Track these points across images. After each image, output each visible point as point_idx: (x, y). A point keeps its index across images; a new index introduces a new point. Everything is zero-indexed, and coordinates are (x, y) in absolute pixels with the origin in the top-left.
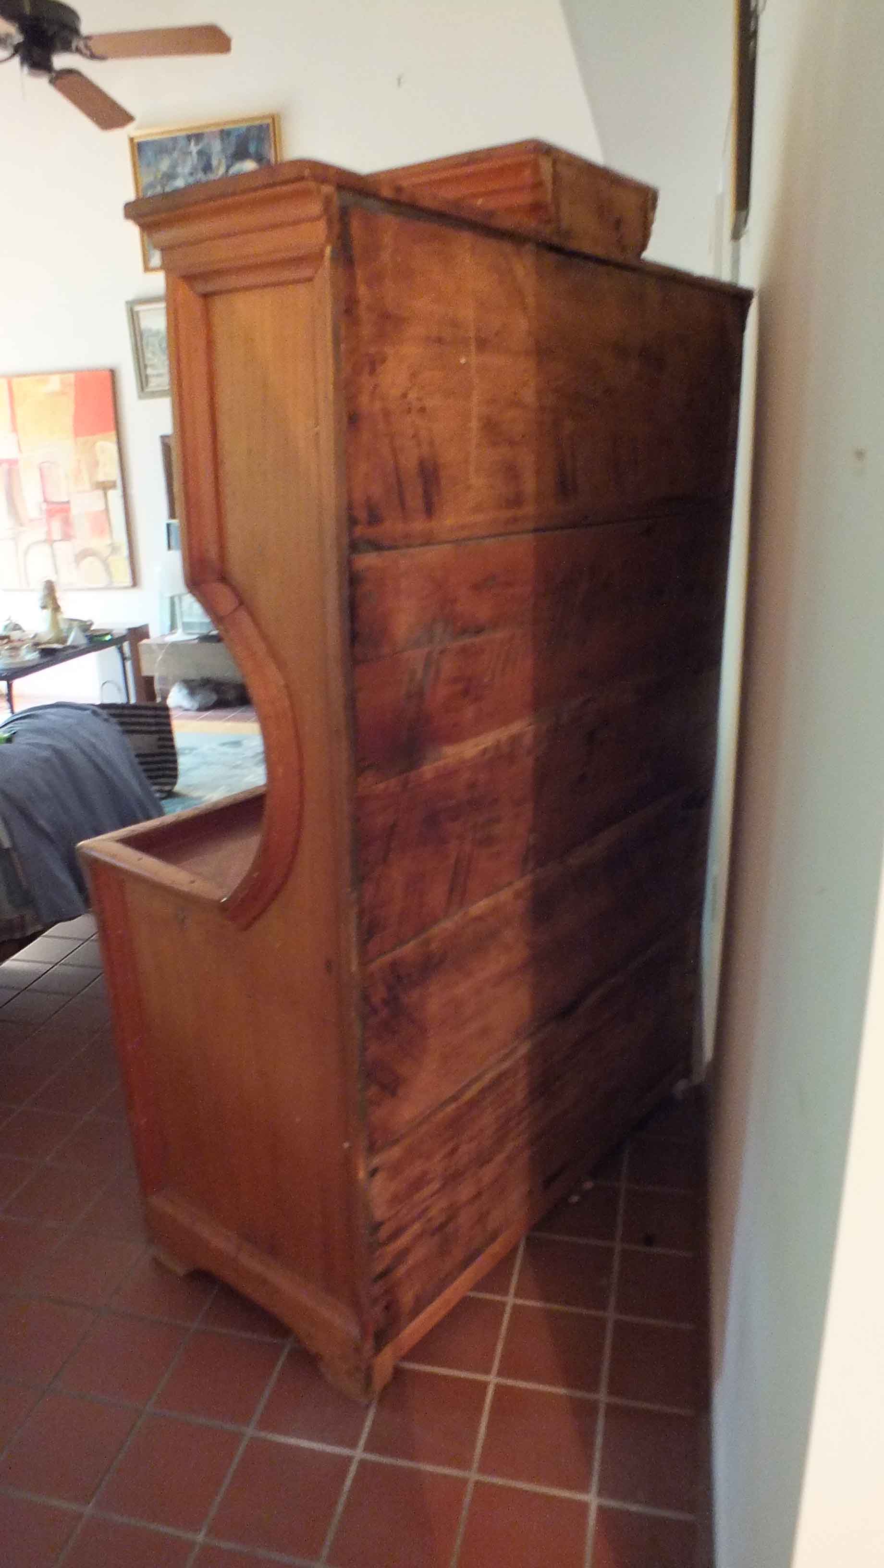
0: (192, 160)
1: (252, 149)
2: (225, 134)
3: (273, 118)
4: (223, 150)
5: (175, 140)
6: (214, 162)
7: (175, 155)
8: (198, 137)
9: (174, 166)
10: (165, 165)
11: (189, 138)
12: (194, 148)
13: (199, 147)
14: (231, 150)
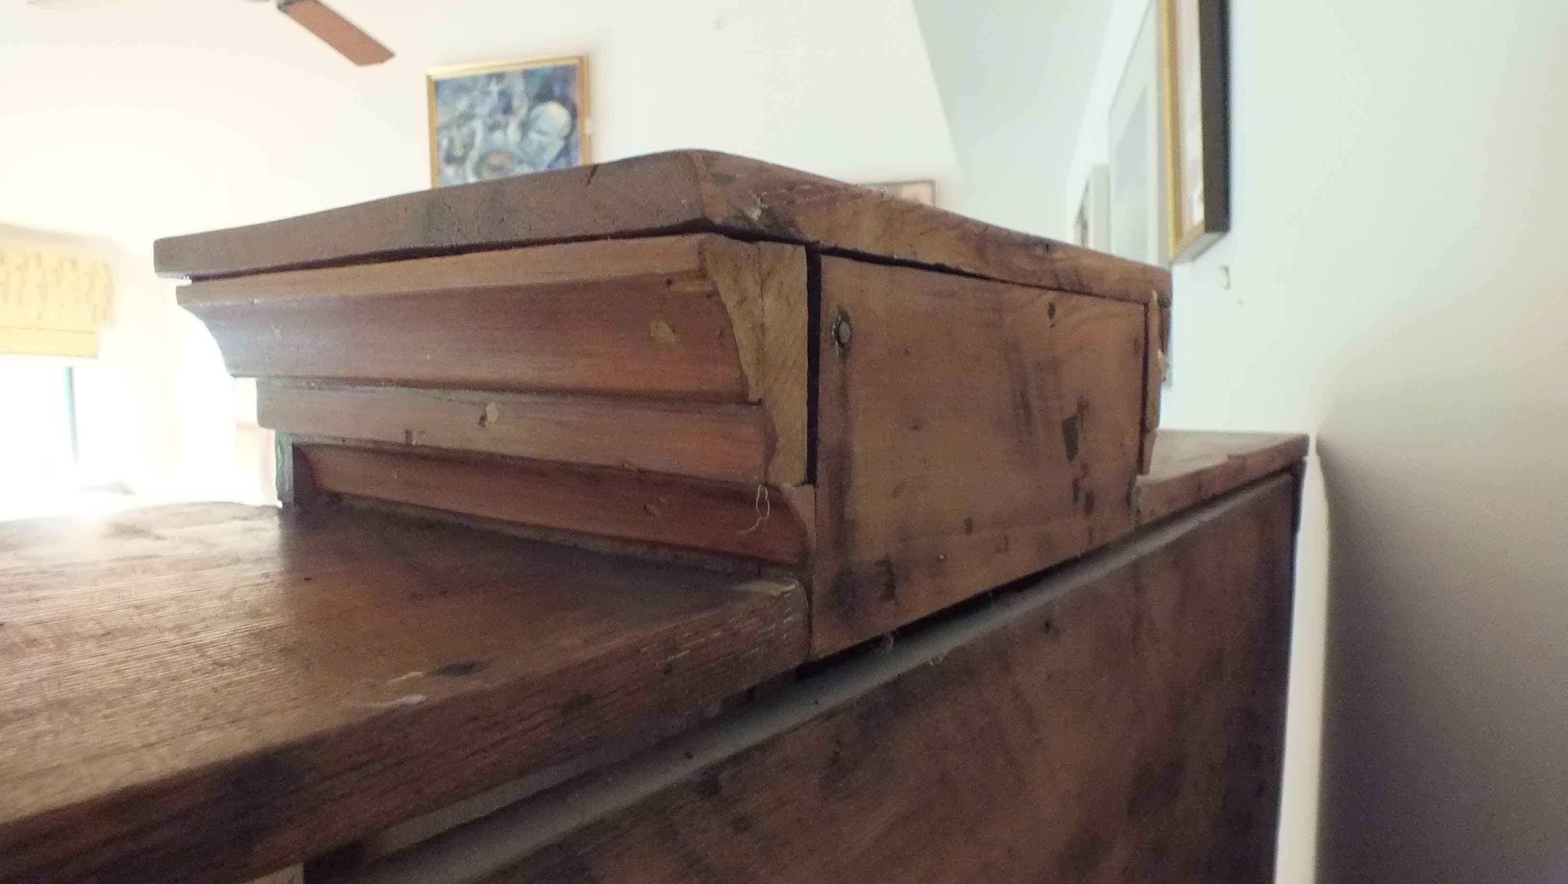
0: (492, 101)
1: (557, 90)
2: (528, 75)
3: (581, 59)
4: (526, 92)
5: (474, 79)
6: (516, 103)
7: (475, 93)
8: (500, 77)
9: (472, 106)
10: (462, 104)
11: (490, 77)
12: (494, 88)
13: (501, 86)
14: (534, 91)
